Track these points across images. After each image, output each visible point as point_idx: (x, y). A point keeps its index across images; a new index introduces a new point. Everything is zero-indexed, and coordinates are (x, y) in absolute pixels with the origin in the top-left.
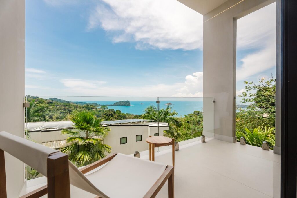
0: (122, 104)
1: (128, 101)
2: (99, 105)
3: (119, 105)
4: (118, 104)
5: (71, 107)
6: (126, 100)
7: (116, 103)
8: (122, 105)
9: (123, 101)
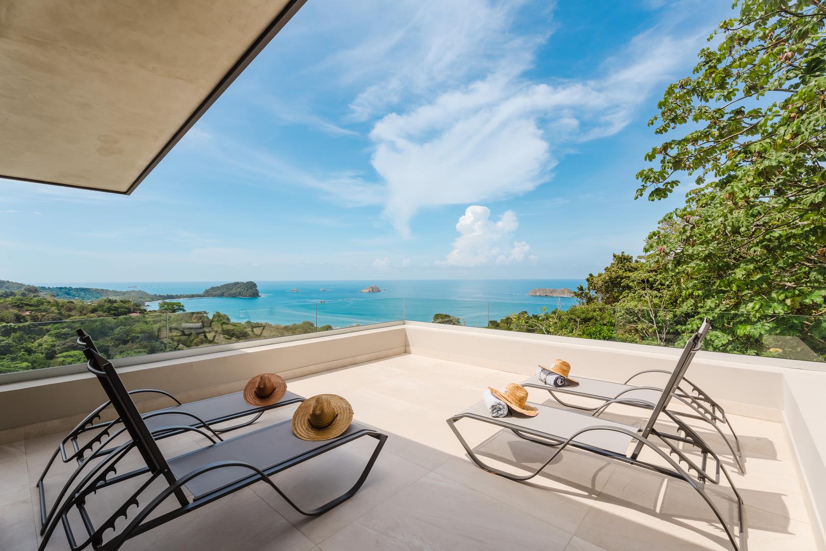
0: (233, 291)
1: (251, 282)
2: (154, 298)
3: (222, 295)
4: (218, 292)
5: (45, 311)
6: (245, 280)
7: (213, 288)
8: (234, 296)
9: (236, 284)
